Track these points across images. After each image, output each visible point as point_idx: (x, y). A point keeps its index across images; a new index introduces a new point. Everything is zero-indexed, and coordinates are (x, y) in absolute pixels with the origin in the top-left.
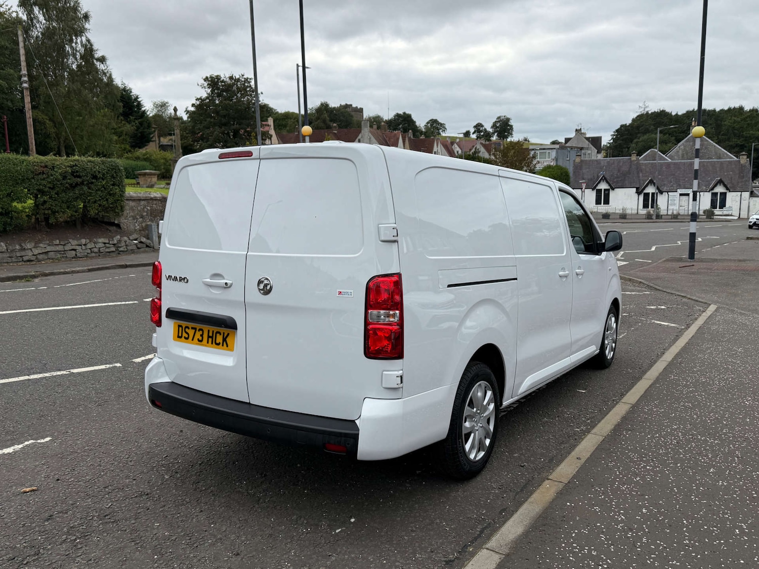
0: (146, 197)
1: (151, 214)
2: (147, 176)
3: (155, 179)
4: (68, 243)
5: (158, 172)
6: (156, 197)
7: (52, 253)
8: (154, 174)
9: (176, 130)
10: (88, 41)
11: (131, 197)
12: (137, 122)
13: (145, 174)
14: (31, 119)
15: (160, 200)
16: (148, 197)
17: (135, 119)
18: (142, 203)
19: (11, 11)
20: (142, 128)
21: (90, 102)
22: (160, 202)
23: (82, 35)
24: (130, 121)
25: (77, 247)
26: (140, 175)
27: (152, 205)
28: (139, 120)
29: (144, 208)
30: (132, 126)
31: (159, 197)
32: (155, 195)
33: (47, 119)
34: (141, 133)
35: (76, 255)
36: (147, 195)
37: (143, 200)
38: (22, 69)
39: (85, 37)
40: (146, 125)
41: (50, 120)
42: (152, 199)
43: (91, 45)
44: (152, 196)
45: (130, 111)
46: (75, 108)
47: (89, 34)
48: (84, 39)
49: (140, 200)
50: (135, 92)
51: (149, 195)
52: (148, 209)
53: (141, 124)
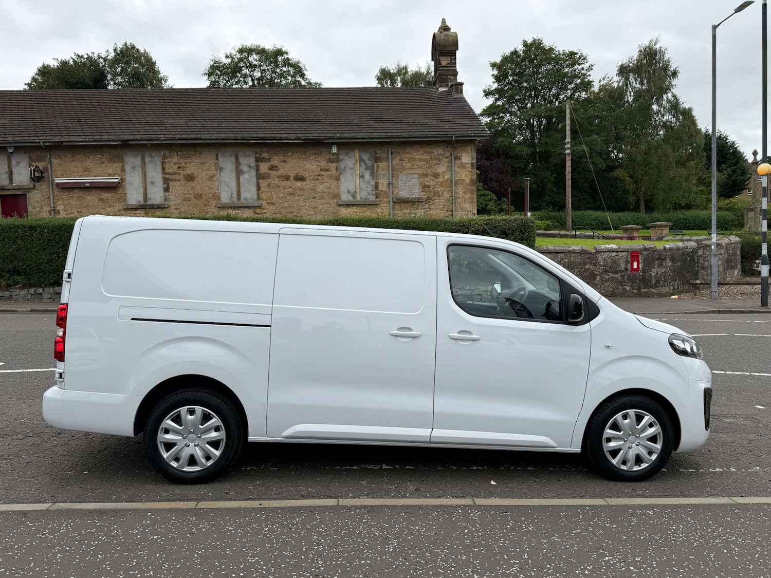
0: (564, 250)
1: (568, 265)
2: (657, 228)
3: (666, 231)
4: (476, 289)
5: (670, 224)
6: (574, 250)
7: (461, 296)
8: (665, 226)
9: (754, 175)
10: (674, 96)
11: (548, 250)
12: (729, 169)
13: (655, 227)
14: (570, 181)
15: (579, 253)
16: (566, 250)
17: (727, 167)
18: (560, 255)
19: (612, 81)
20: (735, 176)
21: (669, 156)
22: (579, 255)
23: (668, 92)
24: (722, 169)
25: (483, 292)
26: (651, 227)
27: (570, 257)
28: (733, 168)
29: (561, 260)
30: (723, 175)
31: (578, 250)
32: (575, 248)
33: (627, 176)
34: (733, 181)
35: (481, 299)
36: (565, 248)
37: (561, 253)
38: (567, 138)
39: (671, 93)
40: (739, 172)
41: (631, 177)
42: (570, 252)
43: (677, 100)
44: (571, 249)
45: (724, 159)
46: (653, 163)
47: (675, 89)
48: (670, 95)
49: (557, 253)
50: (731, 138)
51: (568, 248)
52: (565, 262)
53: (734, 171)
